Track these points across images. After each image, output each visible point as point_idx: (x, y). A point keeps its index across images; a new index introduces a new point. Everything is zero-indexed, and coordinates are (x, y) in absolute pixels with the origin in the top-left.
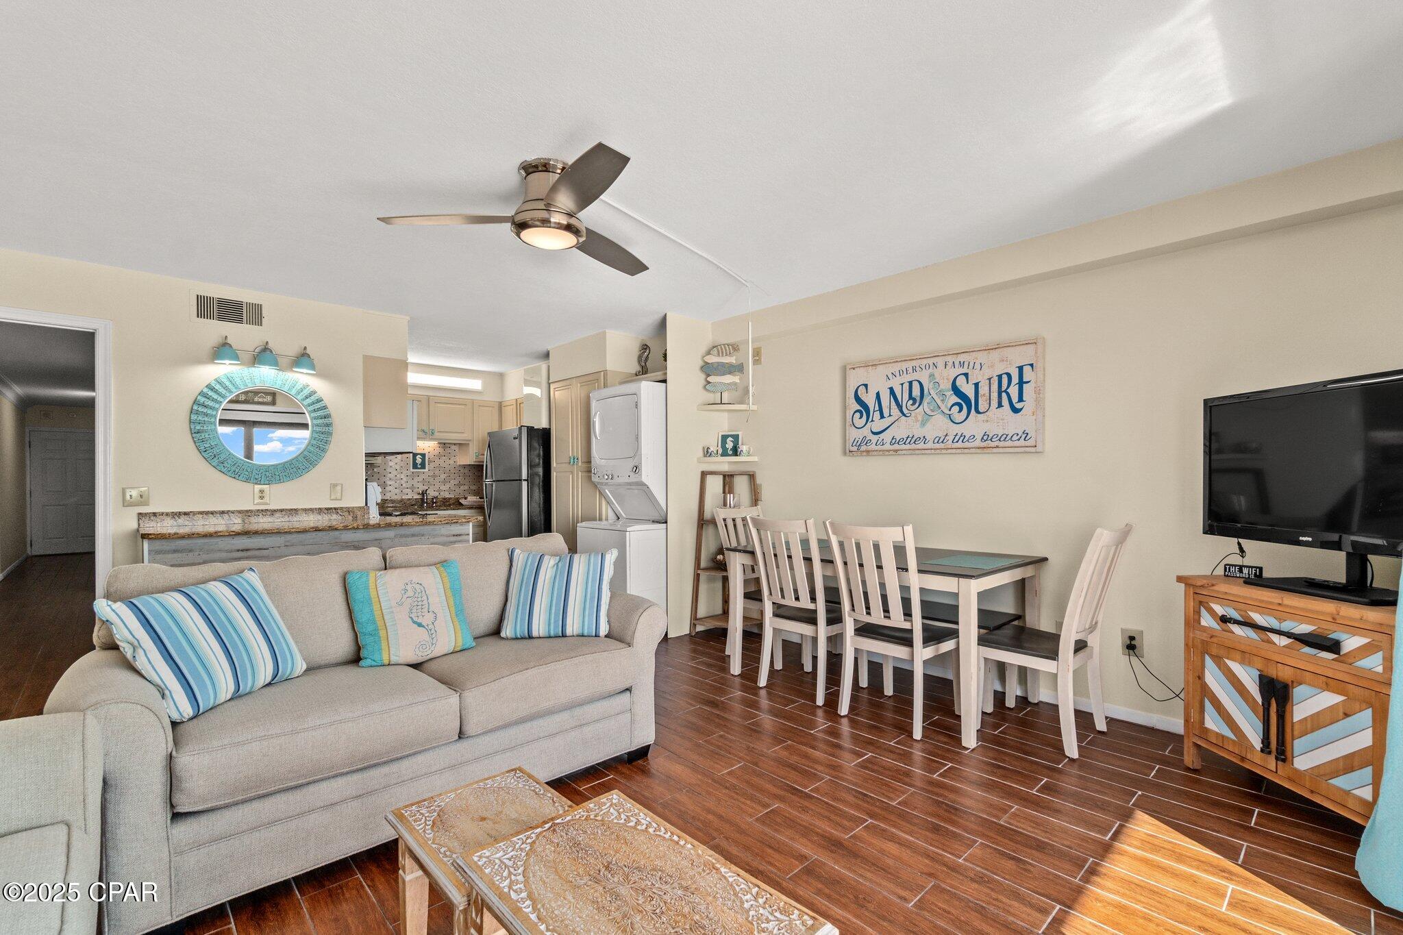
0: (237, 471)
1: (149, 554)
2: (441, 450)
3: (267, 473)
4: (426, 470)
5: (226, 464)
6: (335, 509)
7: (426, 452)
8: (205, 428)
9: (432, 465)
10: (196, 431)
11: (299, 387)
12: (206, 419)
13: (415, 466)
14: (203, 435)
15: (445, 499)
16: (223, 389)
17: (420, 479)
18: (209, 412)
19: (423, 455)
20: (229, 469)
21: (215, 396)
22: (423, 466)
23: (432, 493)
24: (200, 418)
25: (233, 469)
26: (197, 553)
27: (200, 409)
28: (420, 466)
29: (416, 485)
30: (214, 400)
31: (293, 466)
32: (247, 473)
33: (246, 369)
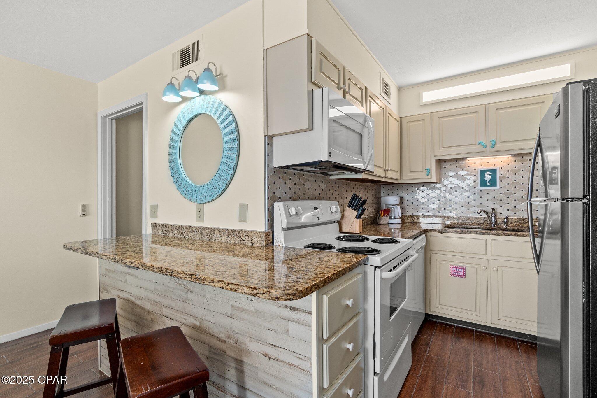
0: (186, 192)
2: (518, 164)
4: (498, 187)
5: (181, 187)
6: (239, 232)
7: (497, 167)
8: (173, 158)
9: (505, 182)
10: (170, 161)
13: (483, 183)
14: (172, 164)
15: (521, 220)
17: (490, 197)
19: (494, 172)
20: (183, 191)
22: (493, 183)
23: (503, 213)
24: (171, 150)
28: (490, 184)
29: (485, 203)
32: (190, 194)
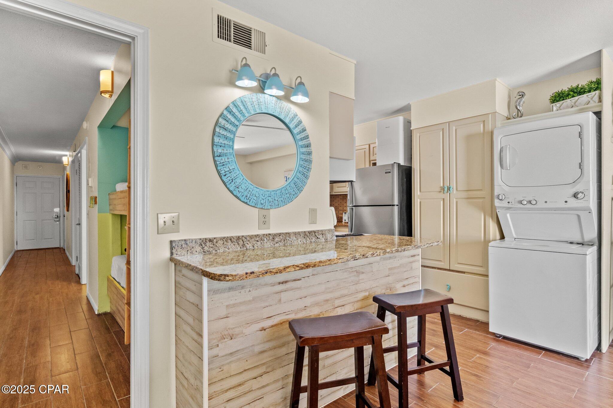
0: (248, 196)
1: (208, 295)
3: (270, 198)
5: (240, 189)
6: (315, 232)
8: (225, 152)
10: (218, 154)
11: (291, 115)
12: (226, 142)
14: (223, 158)
16: (238, 113)
18: (229, 135)
20: (243, 194)
21: (233, 120)
24: (221, 141)
25: (246, 194)
26: (248, 289)
27: (221, 131)
30: (232, 123)
31: (287, 192)
32: (255, 198)
33: (255, 94)
